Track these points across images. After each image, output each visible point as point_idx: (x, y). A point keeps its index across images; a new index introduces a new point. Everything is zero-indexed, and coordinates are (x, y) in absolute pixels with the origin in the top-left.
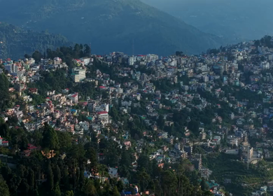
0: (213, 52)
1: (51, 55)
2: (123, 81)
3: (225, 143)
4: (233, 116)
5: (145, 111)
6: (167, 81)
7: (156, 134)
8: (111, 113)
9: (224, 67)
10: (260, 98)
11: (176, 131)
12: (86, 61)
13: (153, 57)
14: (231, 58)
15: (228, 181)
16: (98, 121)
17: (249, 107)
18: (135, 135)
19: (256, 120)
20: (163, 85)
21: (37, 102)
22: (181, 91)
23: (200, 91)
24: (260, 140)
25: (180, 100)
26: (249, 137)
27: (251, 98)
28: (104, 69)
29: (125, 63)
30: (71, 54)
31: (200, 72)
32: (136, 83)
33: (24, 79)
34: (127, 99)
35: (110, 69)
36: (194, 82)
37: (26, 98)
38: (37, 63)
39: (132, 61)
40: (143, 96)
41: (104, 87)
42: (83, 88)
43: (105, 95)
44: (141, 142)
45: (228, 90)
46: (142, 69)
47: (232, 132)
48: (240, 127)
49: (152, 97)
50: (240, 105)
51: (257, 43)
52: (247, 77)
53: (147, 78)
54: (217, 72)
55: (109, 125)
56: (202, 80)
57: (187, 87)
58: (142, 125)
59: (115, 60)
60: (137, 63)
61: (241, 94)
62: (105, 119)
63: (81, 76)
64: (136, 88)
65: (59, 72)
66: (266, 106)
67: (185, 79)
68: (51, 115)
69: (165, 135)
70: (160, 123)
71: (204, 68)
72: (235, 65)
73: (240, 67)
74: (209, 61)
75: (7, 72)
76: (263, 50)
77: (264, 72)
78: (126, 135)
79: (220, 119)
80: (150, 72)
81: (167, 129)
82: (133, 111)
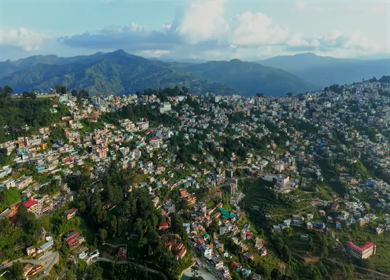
2: (200, 113)
4: (288, 143)
6: (241, 114)
10: (315, 130)
13: (236, 97)
17: (305, 136)
19: (308, 147)
20: (235, 118)
24: (307, 166)
26: (297, 162)
31: (272, 108)
36: (264, 115)
39: (217, 99)
41: (183, 117)
45: (290, 122)
46: (223, 105)
47: (282, 157)
50: (298, 134)
51: (326, 89)
54: (285, 108)
56: (270, 114)
57: (256, 119)
60: (221, 100)
61: (301, 126)
63: (166, 109)
66: (320, 136)
67: (258, 113)
71: (276, 105)
72: (304, 104)
73: (308, 105)
74: (282, 100)
77: (325, 110)
79: (274, 145)
80: (229, 107)
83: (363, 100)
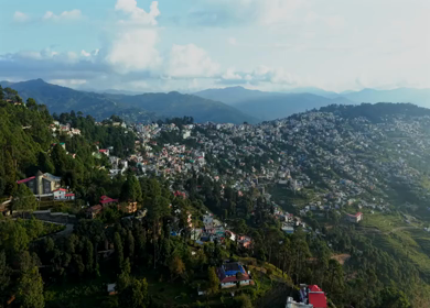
0: (265, 123)
1: (169, 122)
2: (213, 138)
3: (277, 176)
5: (227, 157)
6: (239, 138)
7: (234, 171)
8: (206, 158)
9: (272, 131)
10: (295, 149)
11: (247, 169)
12: (191, 126)
13: (230, 125)
14: (275, 126)
15: (282, 202)
16: (197, 163)
17: (289, 154)
18: (221, 172)
19: (294, 161)
20: (237, 141)
21: (156, 150)
22: (248, 145)
23: (259, 144)
24: (298, 174)
25: (249, 150)
27: (290, 149)
28: (202, 131)
29: (214, 128)
31: (258, 133)
32: (221, 139)
33: (149, 136)
34: (216, 149)
35: (207, 131)
36: (255, 139)
37: (148, 148)
38: (160, 126)
39: (219, 127)
40: (226, 147)
41: (202, 142)
42: (189, 143)
43: (202, 146)
44: (225, 176)
45: (275, 144)
46: (225, 132)
47: (280, 169)
48: (285, 166)
49: (231, 148)
50: (283, 153)
51: (289, 118)
52: (285, 136)
53: (227, 137)
54: (268, 133)
55: (205, 166)
56: (259, 138)
57: (251, 142)
58: (226, 165)
59: (209, 127)
60: (221, 128)
61: (283, 147)
62: (202, 161)
63: (187, 135)
64: (221, 143)
65: (174, 132)
66: (300, 153)
67: (249, 137)
68: (165, 159)
69: (240, 172)
70: (237, 163)
71: (260, 131)
72: (278, 130)
73: (281, 131)
74: (263, 127)
75: (136, 131)
76: (293, 121)
77: (295, 134)
78: (216, 172)
79: (272, 161)
80: (229, 133)
81: (242, 168)
82: (220, 156)
83: (318, 125)
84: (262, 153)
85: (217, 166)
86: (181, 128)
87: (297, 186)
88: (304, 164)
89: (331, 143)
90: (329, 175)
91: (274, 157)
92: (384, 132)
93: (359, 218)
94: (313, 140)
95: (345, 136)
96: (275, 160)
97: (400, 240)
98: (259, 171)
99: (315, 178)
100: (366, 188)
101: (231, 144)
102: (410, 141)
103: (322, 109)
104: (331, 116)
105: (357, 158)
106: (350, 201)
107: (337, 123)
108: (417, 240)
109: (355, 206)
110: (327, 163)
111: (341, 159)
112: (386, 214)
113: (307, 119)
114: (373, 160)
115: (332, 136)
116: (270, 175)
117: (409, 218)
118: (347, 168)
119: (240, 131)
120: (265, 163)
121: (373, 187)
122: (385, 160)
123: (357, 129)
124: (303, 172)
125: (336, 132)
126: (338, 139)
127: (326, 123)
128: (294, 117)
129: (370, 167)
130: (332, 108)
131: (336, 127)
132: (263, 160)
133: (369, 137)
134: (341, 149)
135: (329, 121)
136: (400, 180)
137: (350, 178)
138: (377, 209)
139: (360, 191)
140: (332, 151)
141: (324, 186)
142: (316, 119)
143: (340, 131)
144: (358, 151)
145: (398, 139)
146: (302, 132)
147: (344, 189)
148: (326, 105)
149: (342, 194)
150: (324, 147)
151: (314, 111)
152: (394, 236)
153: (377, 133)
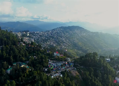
0: (47, 31)
1: (23, 32)
2: (35, 35)
3: (50, 44)
5: (39, 40)
9: (49, 33)
10: (54, 37)
12: (29, 33)
13: (38, 32)
14: (49, 32)
17: (53, 39)
20: (41, 36)
22: (43, 37)
23: (46, 37)
25: (43, 38)
27: (53, 37)
29: (35, 33)
30: (26, 32)
34: (36, 38)
35: (33, 34)
36: (45, 35)
38: (21, 33)
41: (32, 36)
42: (29, 37)
45: (49, 36)
47: (51, 42)
50: (51, 38)
51: (52, 30)
52: (52, 34)
53: (38, 35)
59: (33, 32)
62: (33, 41)
63: (28, 35)
65: (25, 34)
67: (43, 35)
70: (41, 41)
71: (46, 33)
74: (46, 32)
76: (53, 31)
77: (54, 34)
78: (37, 43)
81: (42, 42)
82: (37, 40)
83: (59, 32)
84: (47, 38)
85: (37, 42)
86: (27, 33)
87: (55, 45)
88: (56, 41)
89: (61, 36)
90: (61, 42)
91: (49, 39)
92: (73, 33)
93: (66, 50)
94: (58, 35)
95: (64, 34)
96: (50, 40)
97: (74, 54)
98: (46, 43)
99: (58, 43)
100: (68, 45)
101: (39, 37)
102: (78, 35)
103: (60, 28)
104: (62, 29)
105: (67, 39)
106: (65, 48)
107: (63, 31)
108: (77, 54)
109: (66, 48)
110: (61, 40)
111: (63, 39)
112: (72, 49)
113: (56, 30)
114: (70, 39)
115: (62, 34)
116: (49, 43)
117: (76, 50)
118: (65, 41)
119: (41, 33)
120: (47, 41)
121: (70, 44)
122: (72, 39)
123: (67, 32)
124: (56, 42)
125: (62, 33)
126: (63, 35)
127: (60, 31)
128: (53, 30)
129: (69, 40)
130: (62, 27)
131: (63, 32)
132: (47, 40)
133: (70, 34)
134: (63, 37)
135: (61, 30)
136: (75, 43)
137: (65, 43)
138: (70, 49)
139: (67, 45)
140: (62, 37)
141: (60, 45)
142: (58, 30)
143: (63, 33)
144: (67, 37)
145: (75, 34)
146: (55, 33)
147: (64, 45)
148: (60, 27)
149: (63, 46)
150: (60, 37)
151: (58, 28)
152: (73, 53)
153: (71, 33)
